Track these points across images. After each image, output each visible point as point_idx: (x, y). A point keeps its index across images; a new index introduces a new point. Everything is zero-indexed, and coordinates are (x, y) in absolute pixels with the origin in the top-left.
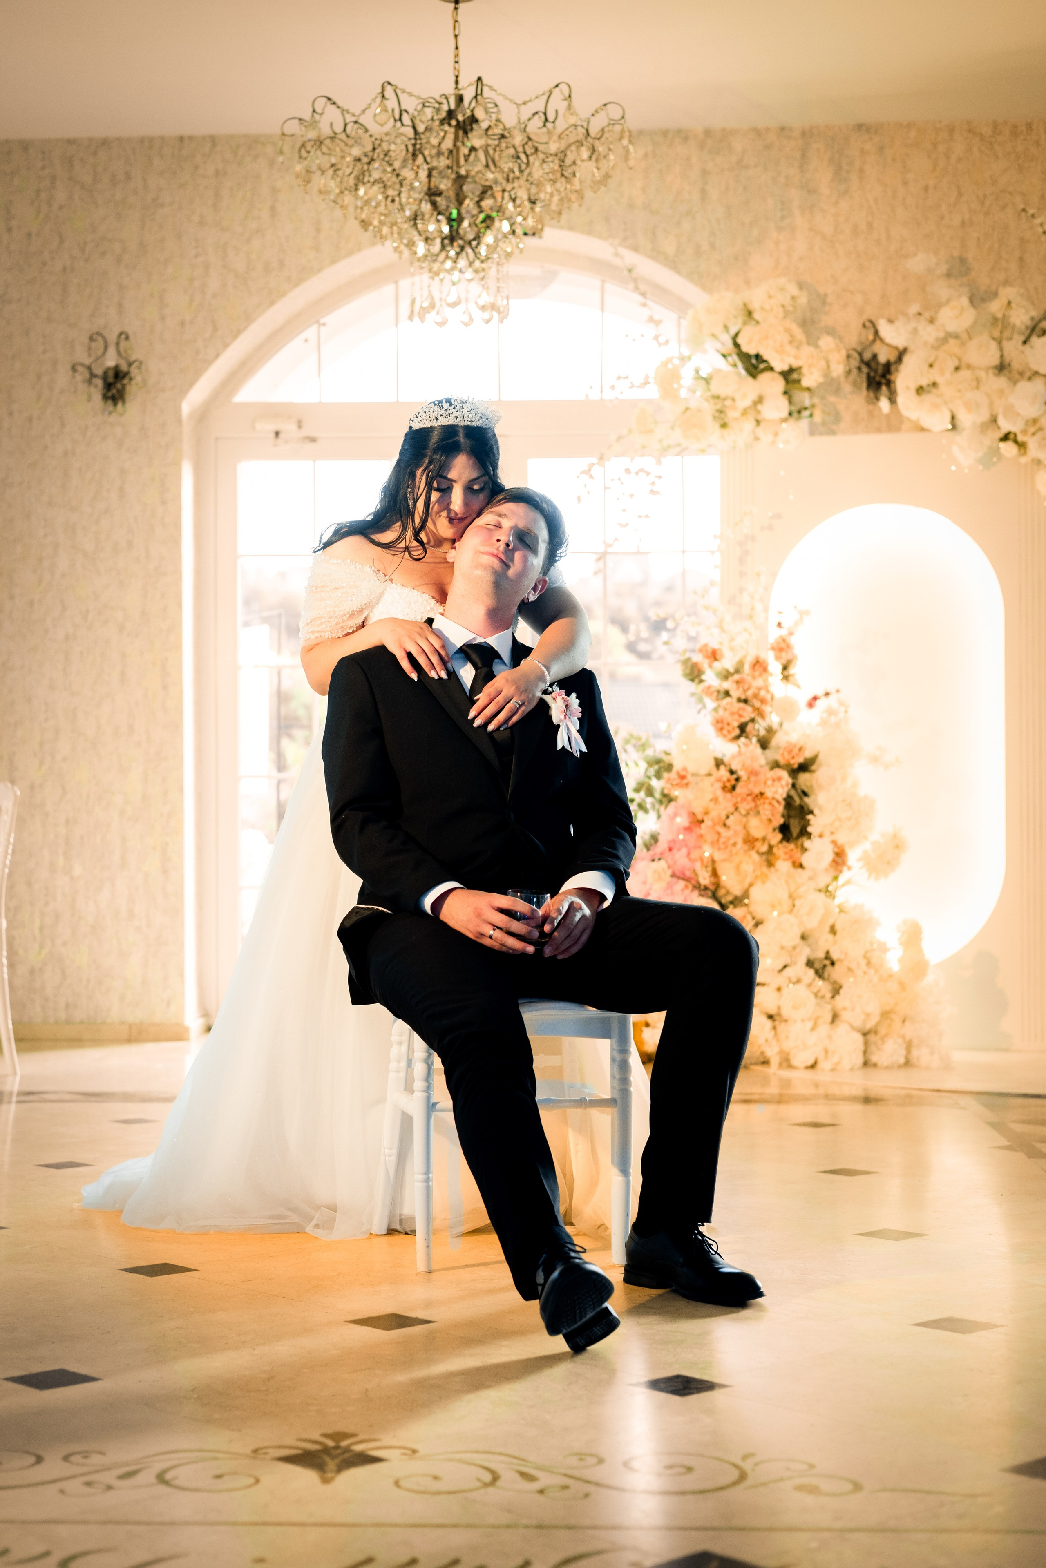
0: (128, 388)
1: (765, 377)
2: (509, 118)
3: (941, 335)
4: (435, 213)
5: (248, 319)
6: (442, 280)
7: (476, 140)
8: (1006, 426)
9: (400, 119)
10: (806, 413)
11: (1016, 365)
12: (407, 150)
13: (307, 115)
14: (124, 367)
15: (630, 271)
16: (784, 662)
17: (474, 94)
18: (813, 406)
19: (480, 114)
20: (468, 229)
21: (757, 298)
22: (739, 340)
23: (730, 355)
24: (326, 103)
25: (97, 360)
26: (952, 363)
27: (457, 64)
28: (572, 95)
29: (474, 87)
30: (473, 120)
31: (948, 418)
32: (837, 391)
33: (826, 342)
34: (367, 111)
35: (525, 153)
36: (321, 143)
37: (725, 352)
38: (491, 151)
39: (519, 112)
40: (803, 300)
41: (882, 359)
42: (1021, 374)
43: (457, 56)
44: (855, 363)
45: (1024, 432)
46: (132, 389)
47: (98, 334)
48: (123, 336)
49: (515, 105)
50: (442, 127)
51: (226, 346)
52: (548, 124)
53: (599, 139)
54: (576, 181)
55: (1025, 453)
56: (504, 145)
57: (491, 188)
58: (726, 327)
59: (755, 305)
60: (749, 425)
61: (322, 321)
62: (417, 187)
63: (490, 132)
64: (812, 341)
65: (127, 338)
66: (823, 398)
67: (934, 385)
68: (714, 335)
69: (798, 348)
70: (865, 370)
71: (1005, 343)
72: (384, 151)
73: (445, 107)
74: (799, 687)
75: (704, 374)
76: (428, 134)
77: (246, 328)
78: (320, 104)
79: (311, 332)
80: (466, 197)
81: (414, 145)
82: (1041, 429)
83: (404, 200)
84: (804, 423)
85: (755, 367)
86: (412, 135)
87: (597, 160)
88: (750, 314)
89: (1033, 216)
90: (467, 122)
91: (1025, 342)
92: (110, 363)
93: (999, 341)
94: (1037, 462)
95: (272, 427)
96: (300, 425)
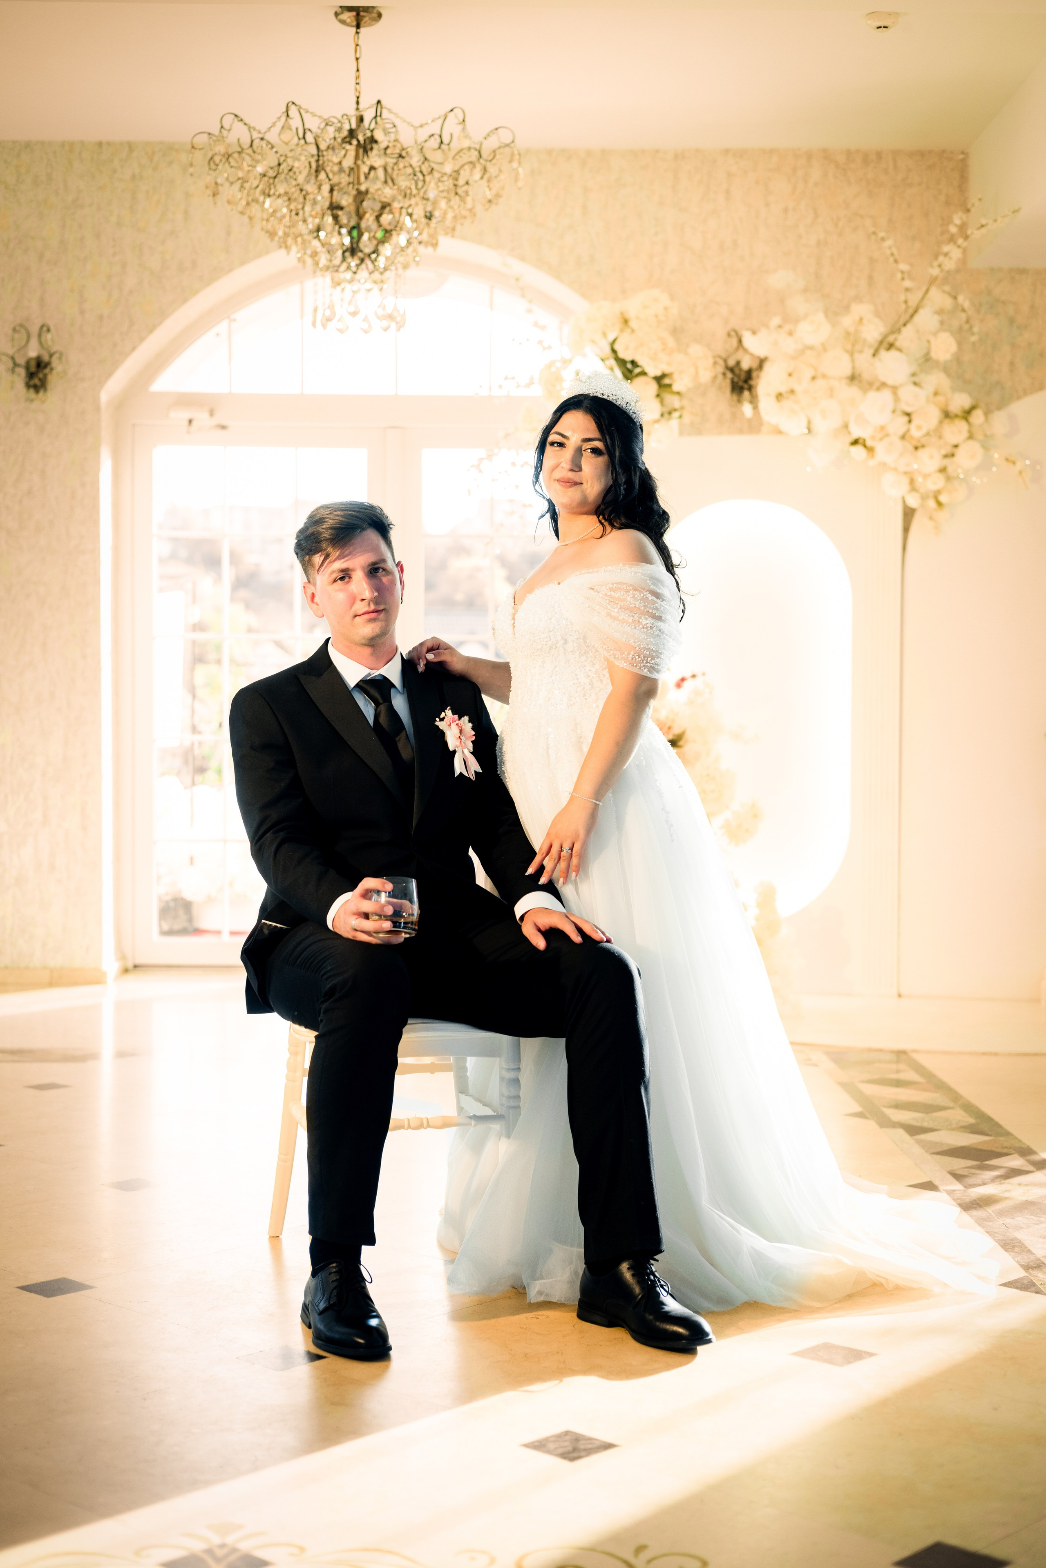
0: (49, 377)
1: (639, 379)
2: (407, 137)
3: (799, 347)
4: (337, 227)
5: (163, 315)
6: (343, 289)
7: (375, 159)
8: (856, 433)
9: (304, 138)
11: (866, 376)
12: (310, 167)
13: (216, 131)
14: (46, 358)
15: (517, 279)
17: (374, 115)
18: (682, 408)
19: (379, 135)
20: (368, 243)
21: (633, 307)
22: (617, 347)
23: (608, 358)
24: (234, 120)
25: (19, 350)
26: (809, 373)
27: (358, 86)
28: (466, 120)
29: (374, 109)
30: (373, 140)
31: (805, 424)
33: (696, 350)
34: (272, 129)
35: (421, 172)
36: (229, 156)
38: (389, 170)
39: (416, 134)
40: (675, 310)
41: (747, 365)
42: (870, 384)
43: (358, 77)
44: (720, 371)
45: (873, 438)
46: (53, 379)
47: (21, 325)
48: (45, 329)
49: (412, 128)
50: (344, 145)
51: (142, 339)
52: (443, 146)
53: (490, 161)
54: (469, 199)
55: (873, 457)
56: (401, 165)
57: (389, 205)
58: (604, 335)
59: (631, 314)
61: (233, 316)
62: (319, 201)
63: (389, 151)
65: (49, 330)
67: (792, 392)
68: (593, 342)
69: (670, 354)
70: (730, 375)
71: (856, 355)
72: (288, 166)
73: (347, 127)
76: (330, 152)
77: (160, 323)
78: (228, 121)
79: (222, 327)
80: (365, 213)
81: (318, 161)
82: (887, 435)
83: (307, 214)
84: (675, 423)
85: (630, 371)
86: (315, 152)
87: (489, 181)
88: (626, 322)
89: (883, 239)
90: (367, 142)
91: (874, 355)
92: (33, 353)
93: (851, 354)
94: (883, 465)
95: (185, 415)
96: (212, 413)
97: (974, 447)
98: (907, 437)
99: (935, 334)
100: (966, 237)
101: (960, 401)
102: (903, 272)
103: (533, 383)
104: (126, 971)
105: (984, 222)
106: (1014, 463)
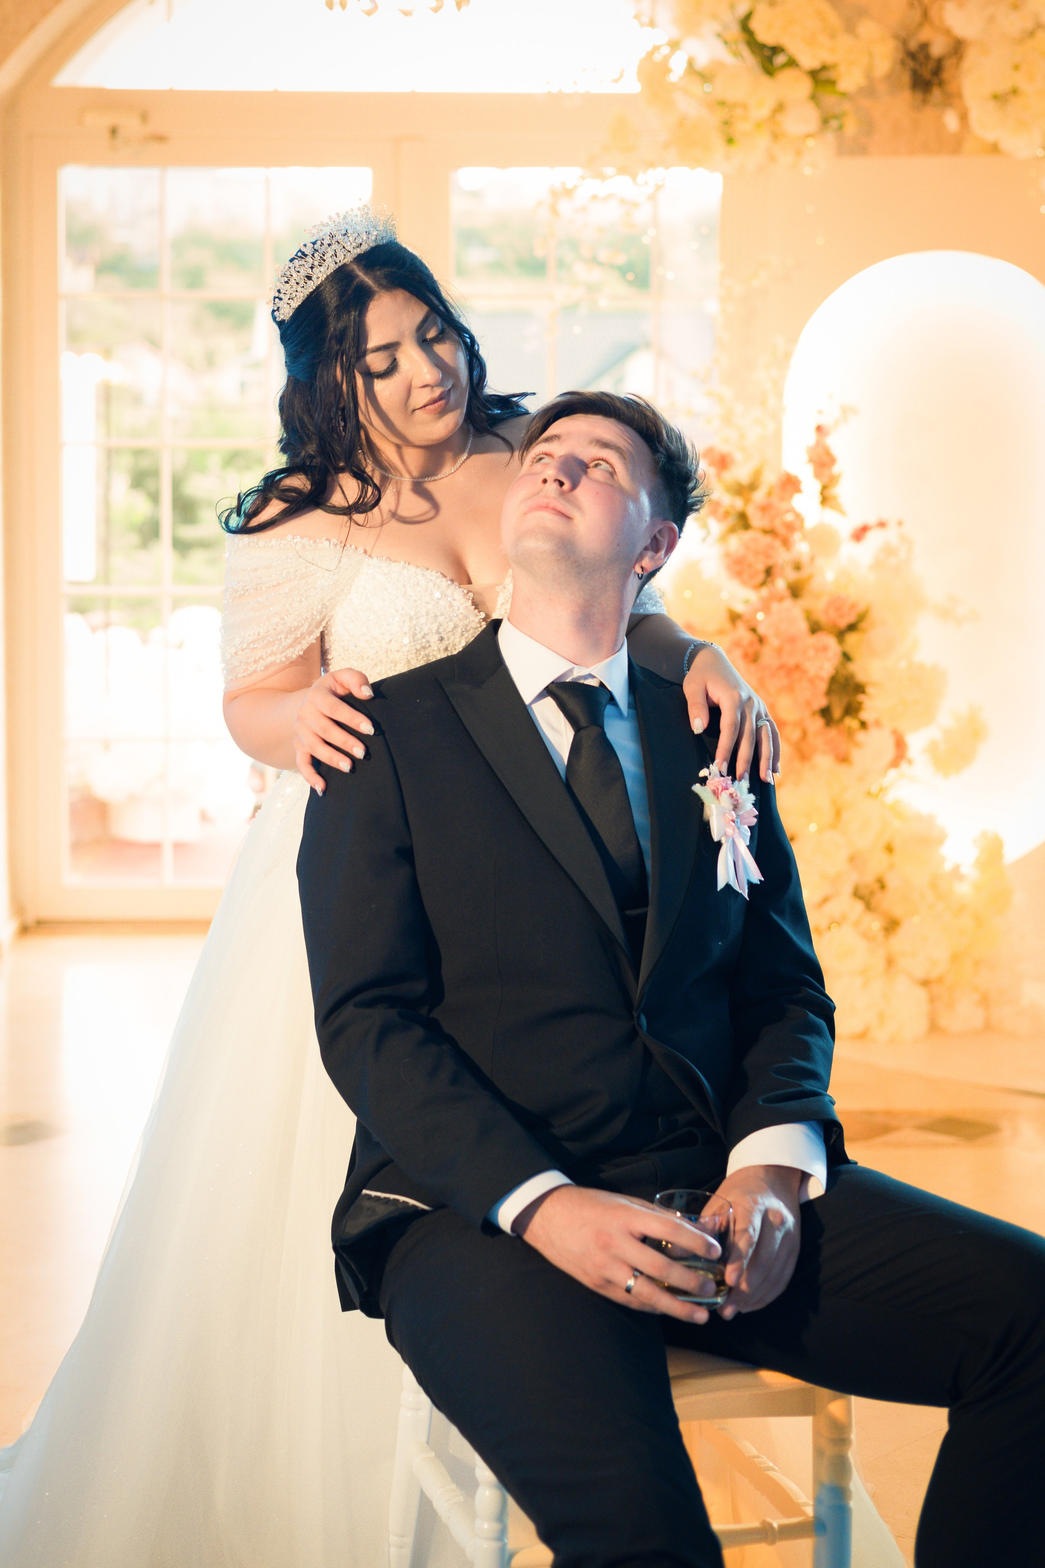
1: (786, 76)
10: (837, 124)
16: (825, 479)
18: (844, 115)
22: (755, 24)
23: (736, 42)
33: (868, 29)
37: (730, 38)
41: (937, 49)
44: (899, 55)
60: (763, 141)
64: (850, 27)
66: (859, 103)
67: (1015, 92)
68: (714, 16)
69: (833, 36)
70: (911, 63)
74: (841, 512)
75: (699, 66)
85: (771, 61)
95: (105, 123)
96: (144, 120)
103: (628, 75)
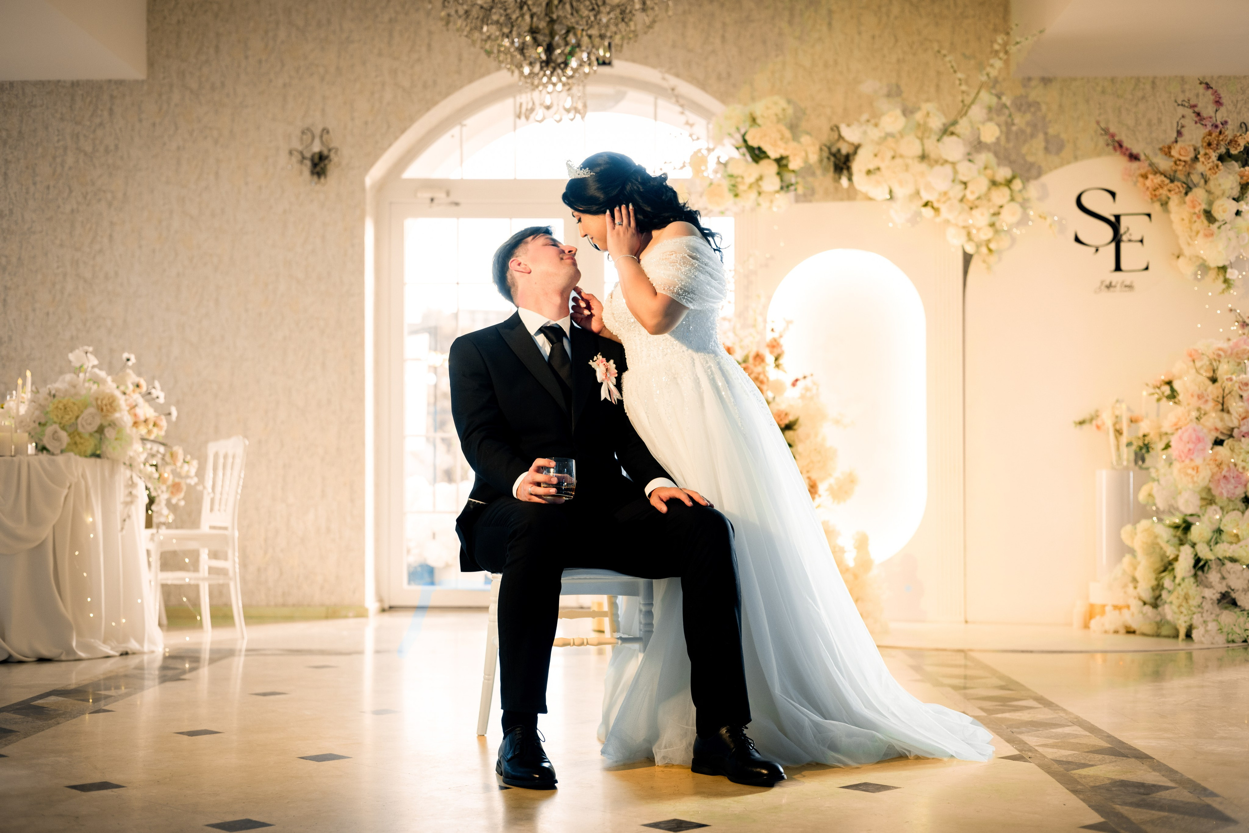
0: (328, 167)
1: (764, 163)
3: (883, 135)
5: (412, 120)
8: (926, 196)
10: (792, 188)
11: (933, 155)
12: (516, 2)
14: (325, 152)
15: (673, 89)
16: (776, 354)
18: (797, 183)
21: (759, 108)
22: (747, 137)
23: (741, 147)
25: (307, 147)
26: (889, 154)
31: (887, 191)
32: (813, 174)
33: (806, 139)
37: (738, 145)
40: (790, 111)
41: (844, 151)
42: (936, 162)
44: (826, 154)
45: (938, 201)
46: (331, 167)
47: (308, 129)
48: (325, 131)
51: (396, 138)
55: (939, 215)
58: (738, 129)
59: (758, 114)
60: (753, 195)
61: (463, 123)
62: (523, 26)
64: (795, 138)
65: (328, 132)
66: (804, 178)
67: (878, 169)
68: (730, 134)
69: (786, 143)
70: (832, 159)
71: (926, 141)
74: (785, 371)
75: (723, 160)
77: (410, 126)
79: (456, 130)
82: (949, 199)
84: (791, 195)
85: (758, 156)
88: (754, 120)
89: (945, 56)
91: (938, 140)
92: (316, 148)
93: (921, 139)
94: (947, 222)
95: (428, 195)
96: (448, 194)
97: (1015, 206)
98: (965, 200)
99: (983, 123)
100: (1006, 52)
101: (1004, 173)
102: (960, 80)
103: (685, 166)
104: (383, 610)
105: (1018, 40)
106: (1045, 218)
